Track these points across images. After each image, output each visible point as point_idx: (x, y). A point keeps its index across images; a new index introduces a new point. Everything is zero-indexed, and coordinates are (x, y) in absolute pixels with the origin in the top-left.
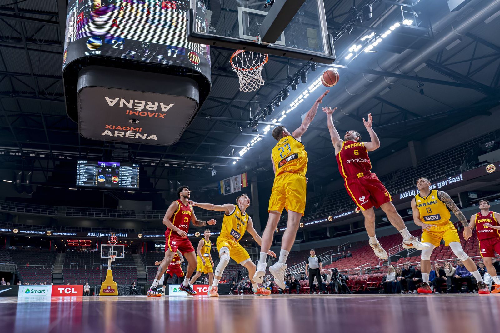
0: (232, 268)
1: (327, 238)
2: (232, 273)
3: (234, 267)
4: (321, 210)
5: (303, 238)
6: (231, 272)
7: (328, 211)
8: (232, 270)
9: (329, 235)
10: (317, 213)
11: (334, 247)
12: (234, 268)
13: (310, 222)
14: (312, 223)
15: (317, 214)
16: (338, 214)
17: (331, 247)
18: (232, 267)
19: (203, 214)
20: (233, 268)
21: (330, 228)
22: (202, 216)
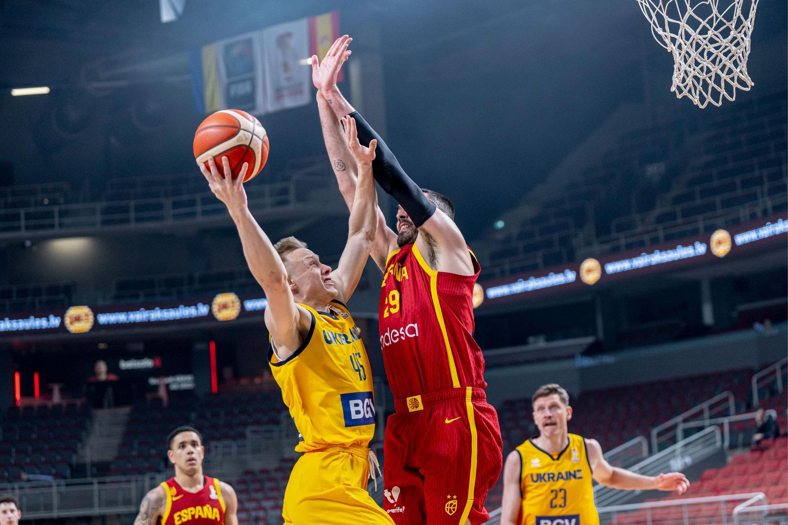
0: (257, 486)
1: (699, 330)
2: (261, 514)
3: (270, 480)
4: (678, 200)
5: (594, 333)
6: (256, 509)
7: (711, 207)
8: (257, 500)
9: (708, 317)
10: (658, 211)
11: (734, 373)
12: (268, 485)
13: (630, 256)
14: (641, 262)
15: (660, 219)
16: (755, 223)
17: (720, 375)
18: (260, 481)
19: (107, 211)
20: (261, 490)
21: (717, 284)
22: (104, 223)
